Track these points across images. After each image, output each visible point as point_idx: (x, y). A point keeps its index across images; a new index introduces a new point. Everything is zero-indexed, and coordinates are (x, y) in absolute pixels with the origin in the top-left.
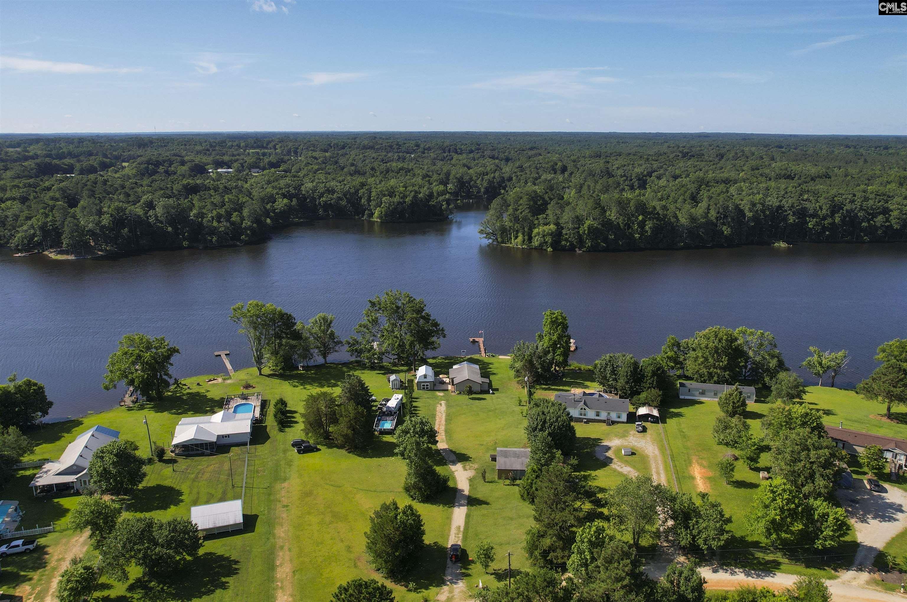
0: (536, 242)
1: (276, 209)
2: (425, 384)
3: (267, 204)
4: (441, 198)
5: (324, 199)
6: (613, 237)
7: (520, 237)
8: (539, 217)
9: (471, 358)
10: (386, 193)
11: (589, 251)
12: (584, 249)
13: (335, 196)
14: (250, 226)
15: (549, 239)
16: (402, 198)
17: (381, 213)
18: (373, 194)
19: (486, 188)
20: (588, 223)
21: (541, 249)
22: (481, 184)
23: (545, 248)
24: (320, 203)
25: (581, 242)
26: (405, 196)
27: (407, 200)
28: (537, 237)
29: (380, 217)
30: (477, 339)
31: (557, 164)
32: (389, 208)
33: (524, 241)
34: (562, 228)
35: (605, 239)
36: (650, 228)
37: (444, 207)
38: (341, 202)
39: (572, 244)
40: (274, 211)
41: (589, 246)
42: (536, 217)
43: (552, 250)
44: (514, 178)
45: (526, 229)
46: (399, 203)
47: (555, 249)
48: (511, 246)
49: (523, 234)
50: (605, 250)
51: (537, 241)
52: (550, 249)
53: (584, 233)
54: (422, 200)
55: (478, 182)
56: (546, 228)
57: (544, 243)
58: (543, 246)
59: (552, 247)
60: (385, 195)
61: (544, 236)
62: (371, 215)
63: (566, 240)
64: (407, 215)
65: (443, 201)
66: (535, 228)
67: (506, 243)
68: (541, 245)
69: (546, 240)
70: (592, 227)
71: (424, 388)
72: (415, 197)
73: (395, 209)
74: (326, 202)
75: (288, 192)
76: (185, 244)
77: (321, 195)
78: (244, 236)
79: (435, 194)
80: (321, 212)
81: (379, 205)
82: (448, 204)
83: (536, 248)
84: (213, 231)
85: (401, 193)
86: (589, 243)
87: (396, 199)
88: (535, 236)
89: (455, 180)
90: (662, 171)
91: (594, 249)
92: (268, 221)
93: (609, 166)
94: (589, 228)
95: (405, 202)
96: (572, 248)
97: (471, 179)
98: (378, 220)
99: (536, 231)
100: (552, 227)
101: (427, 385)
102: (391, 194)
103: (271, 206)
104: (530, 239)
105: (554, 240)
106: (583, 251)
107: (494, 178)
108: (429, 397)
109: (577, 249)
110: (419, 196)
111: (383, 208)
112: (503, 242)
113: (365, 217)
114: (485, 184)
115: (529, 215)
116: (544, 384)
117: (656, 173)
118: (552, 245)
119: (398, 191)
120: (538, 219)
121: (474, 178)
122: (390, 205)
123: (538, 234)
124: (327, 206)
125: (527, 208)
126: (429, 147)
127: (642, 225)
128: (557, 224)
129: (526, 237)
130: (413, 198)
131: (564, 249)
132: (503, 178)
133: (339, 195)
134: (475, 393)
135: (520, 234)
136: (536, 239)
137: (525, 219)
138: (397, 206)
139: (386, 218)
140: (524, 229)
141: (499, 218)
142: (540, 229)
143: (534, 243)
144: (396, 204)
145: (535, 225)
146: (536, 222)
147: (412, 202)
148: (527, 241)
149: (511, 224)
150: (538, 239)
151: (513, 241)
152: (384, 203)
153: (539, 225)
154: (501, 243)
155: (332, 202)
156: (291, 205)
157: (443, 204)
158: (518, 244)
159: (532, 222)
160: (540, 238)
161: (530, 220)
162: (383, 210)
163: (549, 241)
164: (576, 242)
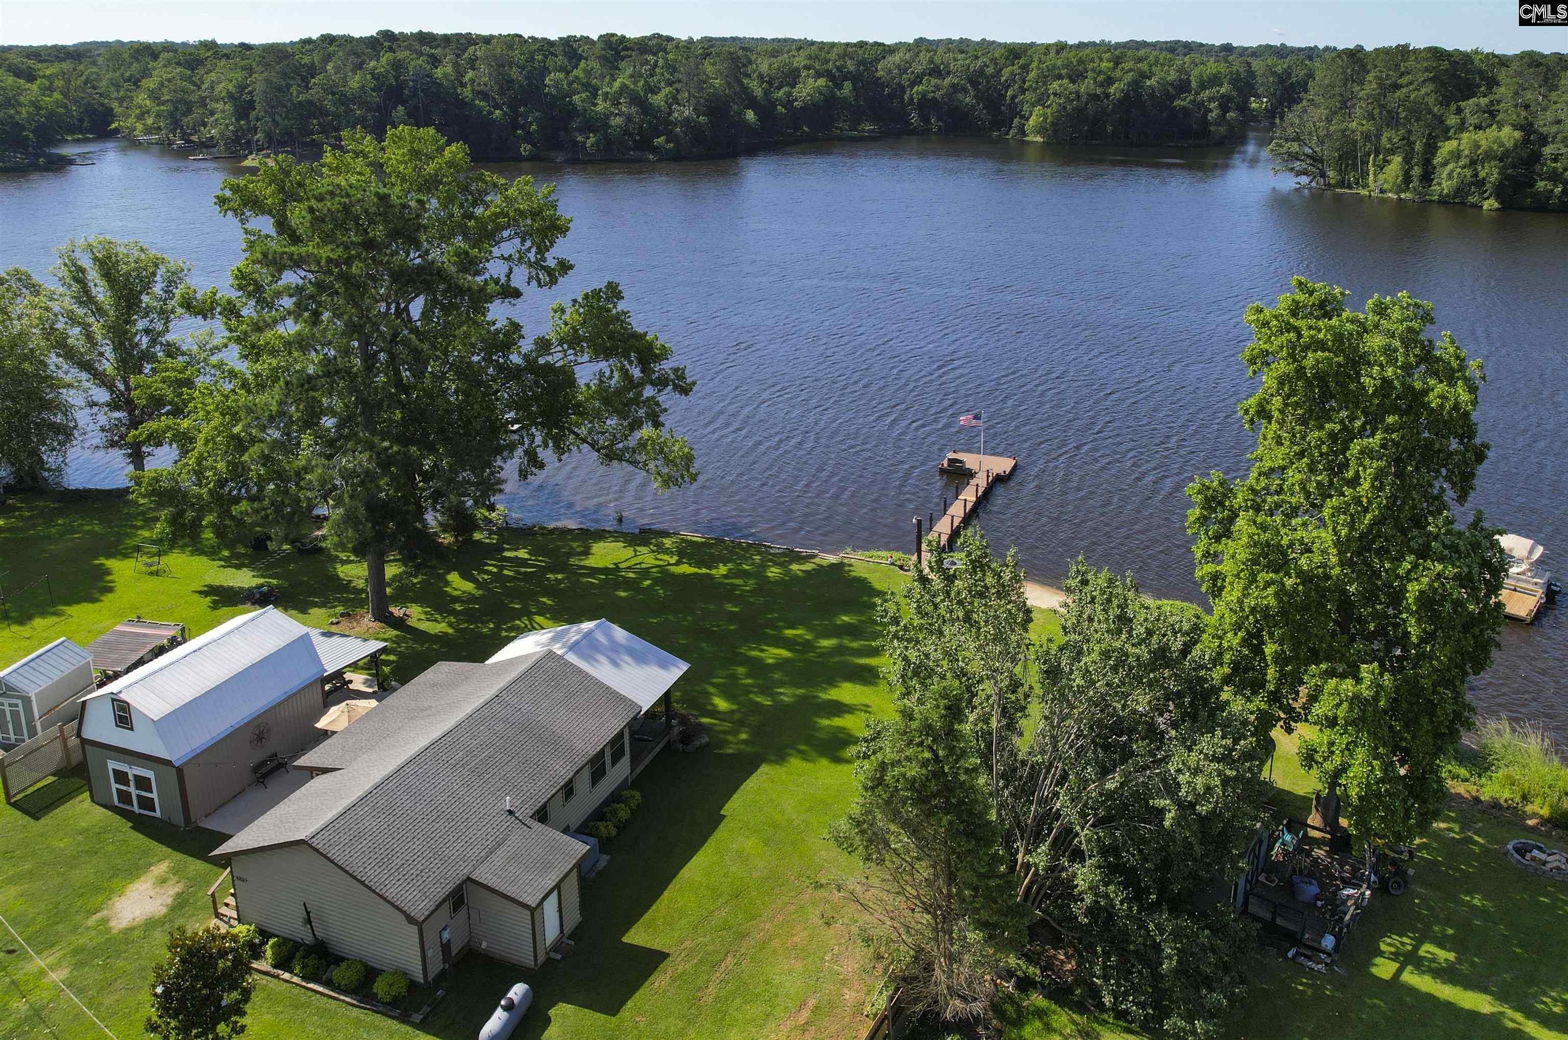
0: (1444, 184)
1: (796, 100)
2: (134, 771)
4: (1208, 94)
5: (922, 88)
7: (1393, 166)
8: (1463, 104)
10: (1063, 72)
13: (946, 82)
14: (687, 120)
15: (1490, 173)
16: (1100, 85)
17: (1045, 120)
18: (1033, 74)
21: (1463, 204)
23: (1472, 199)
24: (911, 99)
26: (1109, 82)
27: (1112, 91)
28: (1450, 166)
29: (1041, 130)
32: (1065, 108)
33: (1407, 179)
34: (1544, 140)
37: (1212, 116)
38: (960, 96)
40: (786, 101)
42: (1453, 107)
43: (1496, 206)
45: (1418, 147)
46: (1094, 97)
47: (1507, 204)
48: (1362, 192)
49: (1407, 160)
51: (1450, 177)
52: (1489, 205)
54: (1153, 93)
56: (1485, 138)
57: (1472, 183)
58: (1468, 193)
59: (1499, 199)
60: (1059, 77)
61: (1473, 163)
62: (1022, 127)
63: (1554, 177)
64: (1109, 128)
65: (1211, 99)
66: (1449, 139)
67: (1350, 187)
68: (1461, 191)
69: (1482, 175)
72: (1136, 84)
73: (1080, 111)
74: (924, 95)
76: (525, 149)
78: (662, 139)
80: (914, 117)
81: (1041, 101)
82: (1224, 108)
83: (1444, 202)
85: (1100, 73)
87: (1087, 86)
88: (1445, 164)
95: (1107, 96)
98: (1039, 139)
99: (1447, 147)
100: (1508, 135)
101: (144, 784)
103: (789, 94)
104: (1427, 177)
105: (1508, 177)
110: (1148, 83)
111: (1049, 106)
112: (1342, 184)
113: (1011, 131)
118: (1499, 192)
119: (1093, 70)
120: (1459, 111)
122: (1067, 100)
123: (1456, 155)
124: (926, 105)
128: (1528, 127)
129: (1417, 171)
130: (1130, 85)
131: (1541, 205)
133: (956, 81)
135: (1397, 160)
136: (1446, 173)
137: (1417, 111)
138: (1086, 104)
139: (1055, 132)
140: (1411, 144)
141: (1336, 113)
142: (1464, 141)
143: (1440, 184)
144: (1084, 99)
145: (1448, 130)
146: (1452, 120)
147: (1127, 95)
148: (1415, 179)
149: (1369, 126)
150: (1452, 171)
151: (1371, 177)
152: (1055, 94)
153: (1462, 127)
154: (1336, 186)
155: (938, 95)
156: (833, 94)
157: (1212, 105)
158: (1386, 186)
159: (1441, 120)
160: (1459, 170)
161: (1434, 116)
162: (1049, 111)
163: (1492, 179)
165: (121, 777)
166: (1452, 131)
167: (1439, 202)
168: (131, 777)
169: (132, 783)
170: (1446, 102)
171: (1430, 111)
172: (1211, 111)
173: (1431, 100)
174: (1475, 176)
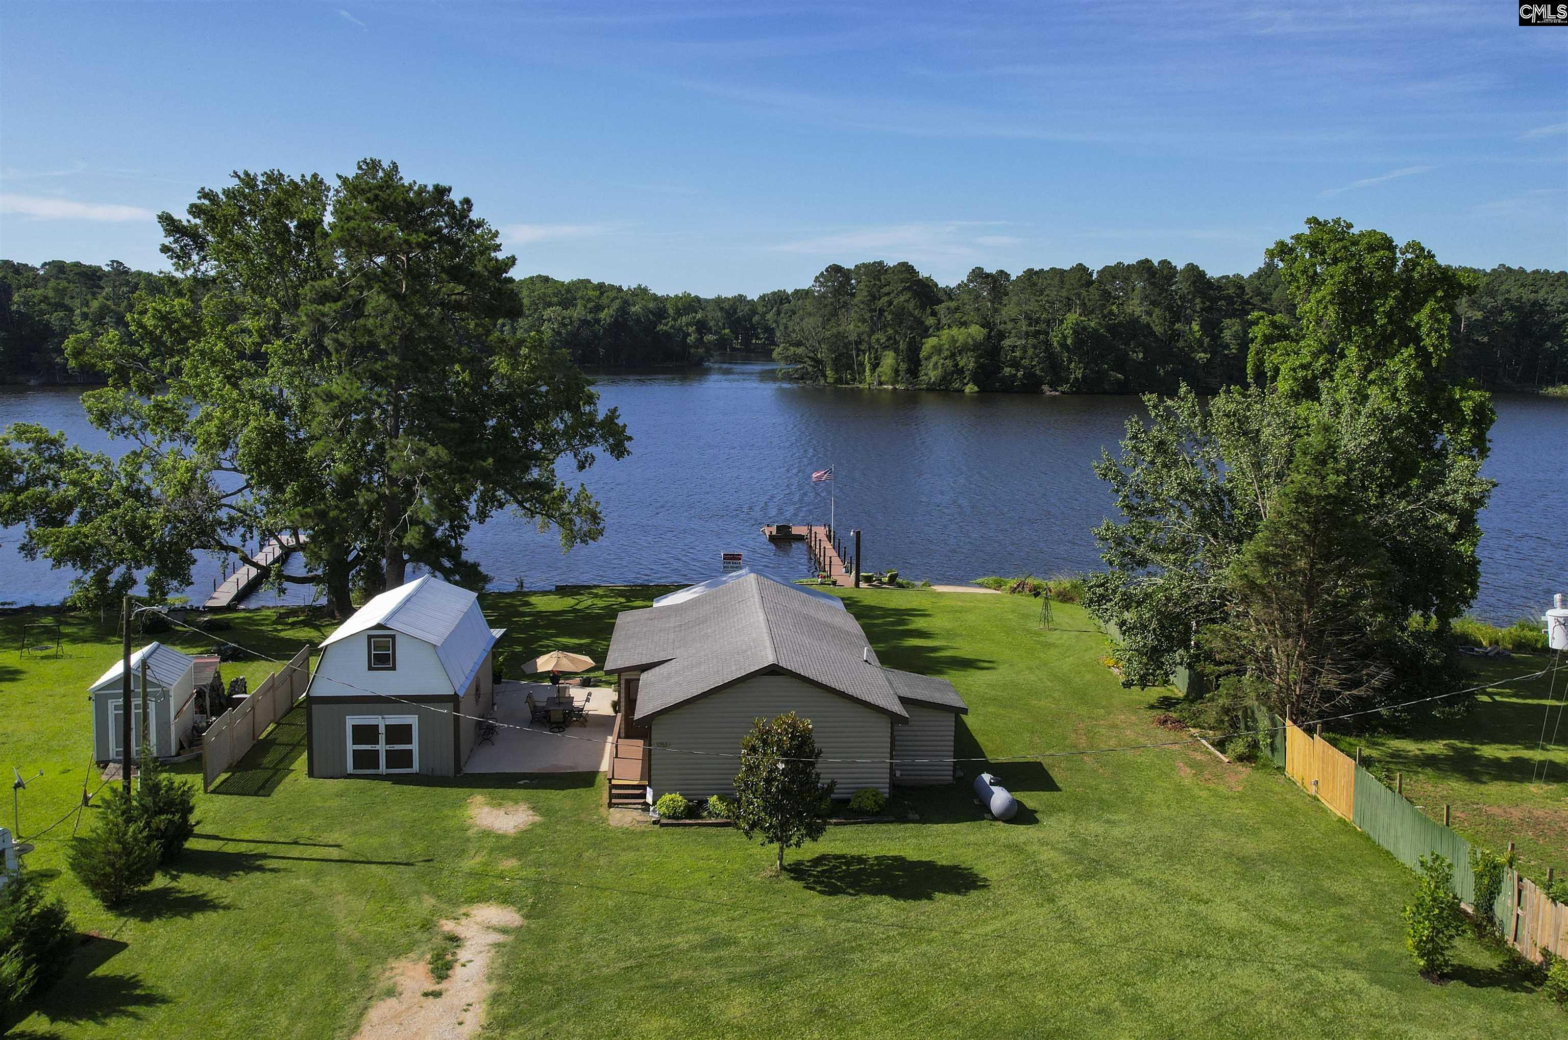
0: (931, 373)
2: (381, 721)
4: (684, 319)
6: (1141, 355)
7: (889, 360)
10: (554, 299)
11: (1078, 393)
12: (1065, 387)
15: (968, 362)
20: (1072, 318)
21: (947, 390)
23: (956, 385)
25: (1055, 368)
26: (598, 308)
27: (602, 315)
28: (934, 359)
32: (559, 333)
33: (897, 372)
34: (1002, 336)
35: (1121, 363)
37: (691, 339)
39: (1030, 374)
41: (1076, 379)
42: (929, 311)
43: (976, 389)
45: (903, 342)
46: (584, 322)
47: (983, 387)
48: (861, 386)
49: (896, 355)
50: (1118, 389)
51: (936, 367)
52: (970, 388)
53: (1063, 345)
54: (639, 319)
56: (959, 334)
57: (953, 373)
58: (952, 380)
59: (975, 383)
61: (953, 356)
63: (1015, 364)
64: (602, 351)
65: (688, 325)
66: (929, 337)
67: (849, 383)
68: (946, 379)
69: (961, 364)
70: (1084, 330)
71: (365, 760)
72: (622, 311)
73: (573, 335)
79: (671, 312)
83: (932, 389)
85: (589, 301)
86: (1077, 372)
87: (578, 312)
88: (928, 358)
91: (1091, 388)
94: (1076, 334)
95: (598, 321)
96: (1032, 385)
99: (931, 342)
100: (976, 331)
101: (399, 733)
102: (567, 303)
104: (916, 365)
105: (981, 365)
106: (1063, 393)
108: (371, 844)
109: (1045, 388)
110: (633, 309)
112: (841, 381)
118: (976, 379)
120: (934, 314)
122: (562, 325)
123: (938, 350)
125: (905, 289)
128: (989, 325)
129: (903, 366)
130: (617, 311)
131: (1008, 387)
135: (888, 356)
136: (932, 364)
137: (900, 315)
138: (579, 329)
140: (897, 342)
142: (944, 337)
143: (926, 375)
144: (577, 324)
145: (927, 329)
146: (930, 321)
147: (616, 320)
148: (903, 373)
149: (862, 329)
150: (936, 363)
151: (868, 373)
153: (939, 327)
154: (837, 382)
157: (691, 330)
158: (883, 379)
159: (921, 321)
160: (942, 361)
161: (915, 318)
163: (970, 367)
164: (1042, 370)
165: (365, 734)
166: (931, 330)
167: (928, 390)
168: (382, 730)
169: (382, 738)
170: (923, 308)
171: (912, 315)
172: (689, 335)
173: (911, 306)
174: (956, 365)
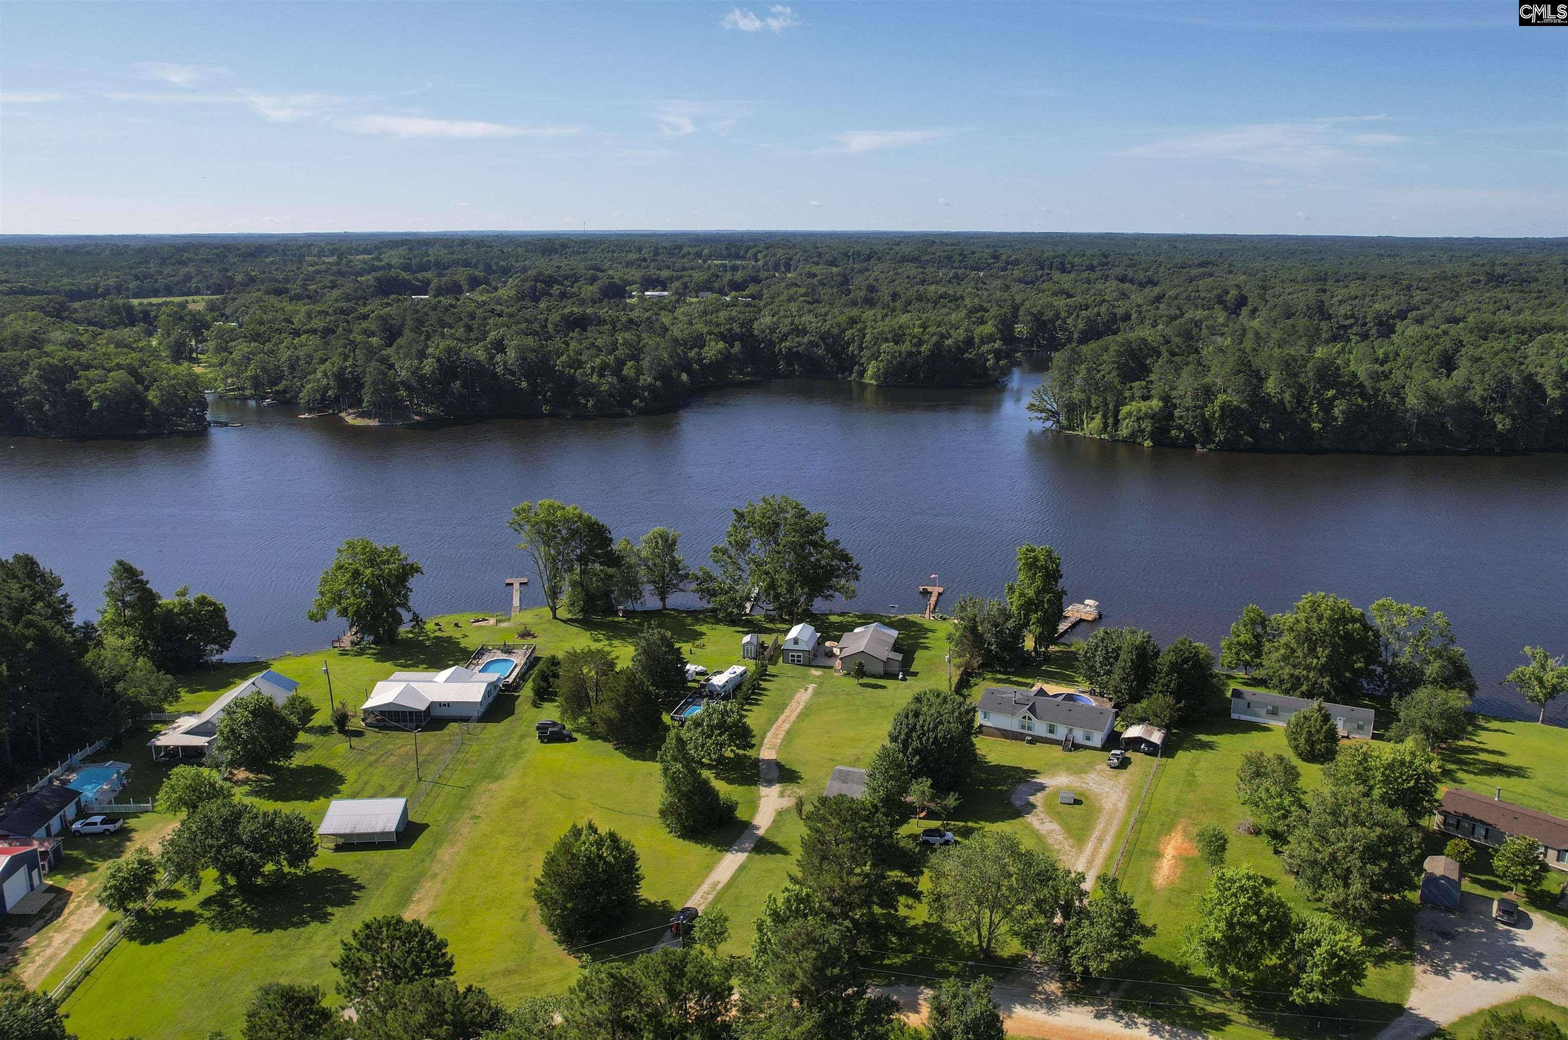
0: (1124, 431)
1: (704, 359)
2: (796, 654)
3: (691, 349)
4: (985, 348)
5: (788, 344)
6: (1268, 425)
7: (1096, 420)
8: (1133, 384)
9: (905, 619)
10: (889, 336)
11: (1222, 449)
12: (1212, 446)
13: (806, 340)
14: (650, 385)
15: (1147, 425)
16: (915, 345)
17: (879, 369)
18: (868, 337)
19: (1082, 332)
20: (1221, 398)
21: (1134, 441)
22: (1075, 326)
23: (1139, 440)
24: (780, 351)
25: (1207, 432)
26: (920, 343)
27: (922, 349)
28: (1127, 420)
29: (876, 376)
30: (930, 589)
31: (1228, 293)
32: (892, 363)
33: (1106, 425)
34: (1175, 406)
35: (1254, 430)
36: (1343, 412)
37: (990, 363)
38: (815, 349)
39: (1188, 433)
40: (700, 360)
41: (1220, 440)
42: (1128, 385)
43: (1151, 444)
44: (1134, 316)
45: (1111, 406)
46: (910, 354)
47: (1157, 443)
48: (1081, 434)
49: (1105, 416)
50: (1255, 449)
51: (1127, 427)
52: (1148, 443)
53: (1213, 417)
54: (950, 349)
55: (1069, 321)
56: (1143, 406)
57: (1138, 431)
58: (1137, 437)
59: (1153, 440)
60: (886, 340)
61: (1138, 419)
62: (862, 374)
63: (1180, 428)
64: (922, 375)
65: (989, 352)
66: (1126, 404)
67: (1074, 430)
68: (1133, 434)
69: (1143, 426)
70: (1229, 406)
71: (793, 661)
72: (938, 345)
73: (902, 364)
74: (790, 349)
75: (730, 330)
76: (546, 409)
77: (784, 338)
78: (637, 401)
79: (977, 340)
80: (782, 365)
81: (875, 356)
82: (998, 358)
83: (1124, 441)
84: (591, 391)
85: (914, 337)
86: (1220, 436)
87: (906, 347)
88: (1124, 419)
89: (1029, 318)
90: (1427, 310)
91: (1230, 447)
92: (684, 377)
93: (1324, 297)
94: (1222, 408)
95: (920, 353)
96: (1189, 443)
97: (1057, 316)
98: (873, 382)
99: (1125, 410)
100: (1155, 404)
101: (799, 656)
102: (898, 339)
103: (699, 354)
104: (1117, 422)
105: (1156, 428)
106: (1210, 449)
107: (1099, 314)
108: (795, 675)
109: (1198, 446)
110: (947, 343)
111: (882, 361)
112: (1070, 428)
113: (854, 375)
114: (1081, 326)
115: (1116, 380)
116: (1001, 673)
117: (1415, 312)
118: (1152, 436)
119: (910, 334)
120: (1130, 388)
121: (1063, 314)
122: (893, 357)
123: (1130, 414)
124: (792, 356)
125: (1114, 368)
126: (1017, 260)
127: (1327, 407)
128: (1166, 399)
129: (1111, 421)
130: (934, 345)
131: (1174, 444)
132: (1115, 314)
133: (812, 339)
134: (874, 676)
135: (1098, 417)
136: (1125, 424)
137: (1109, 386)
138: (906, 359)
139: (885, 378)
140: (1106, 405)
141: (1065, 384)
142: (1133, 407)
143: (1122, 430)
144: (904, 356)
145: (1125, 399)
146: (1127, 394)
147: (933, 352)
148: (1110, 425)
149: (1082, 396)
150: (1128, 423)
151: (1085, 426)
152: (885, 352)
153: (1132, 398)
154: (1066, 429)
155: (801, 349)
156: (729, 352)
157: (989, 357)
158: (1094, 431)
159: (1121, 393)
160: (1131, 423)
161: (1118, 390)
162: (881, 364)
163: (1148, 429)
164: (1197, 433)
165: (792, 656)
166: (1128, 400)
167: (1122, 441)
169: (796, 657)
170: (1124, 383)
171: (1115, 387)
172: (989, 360)
174: (1140, 427)
